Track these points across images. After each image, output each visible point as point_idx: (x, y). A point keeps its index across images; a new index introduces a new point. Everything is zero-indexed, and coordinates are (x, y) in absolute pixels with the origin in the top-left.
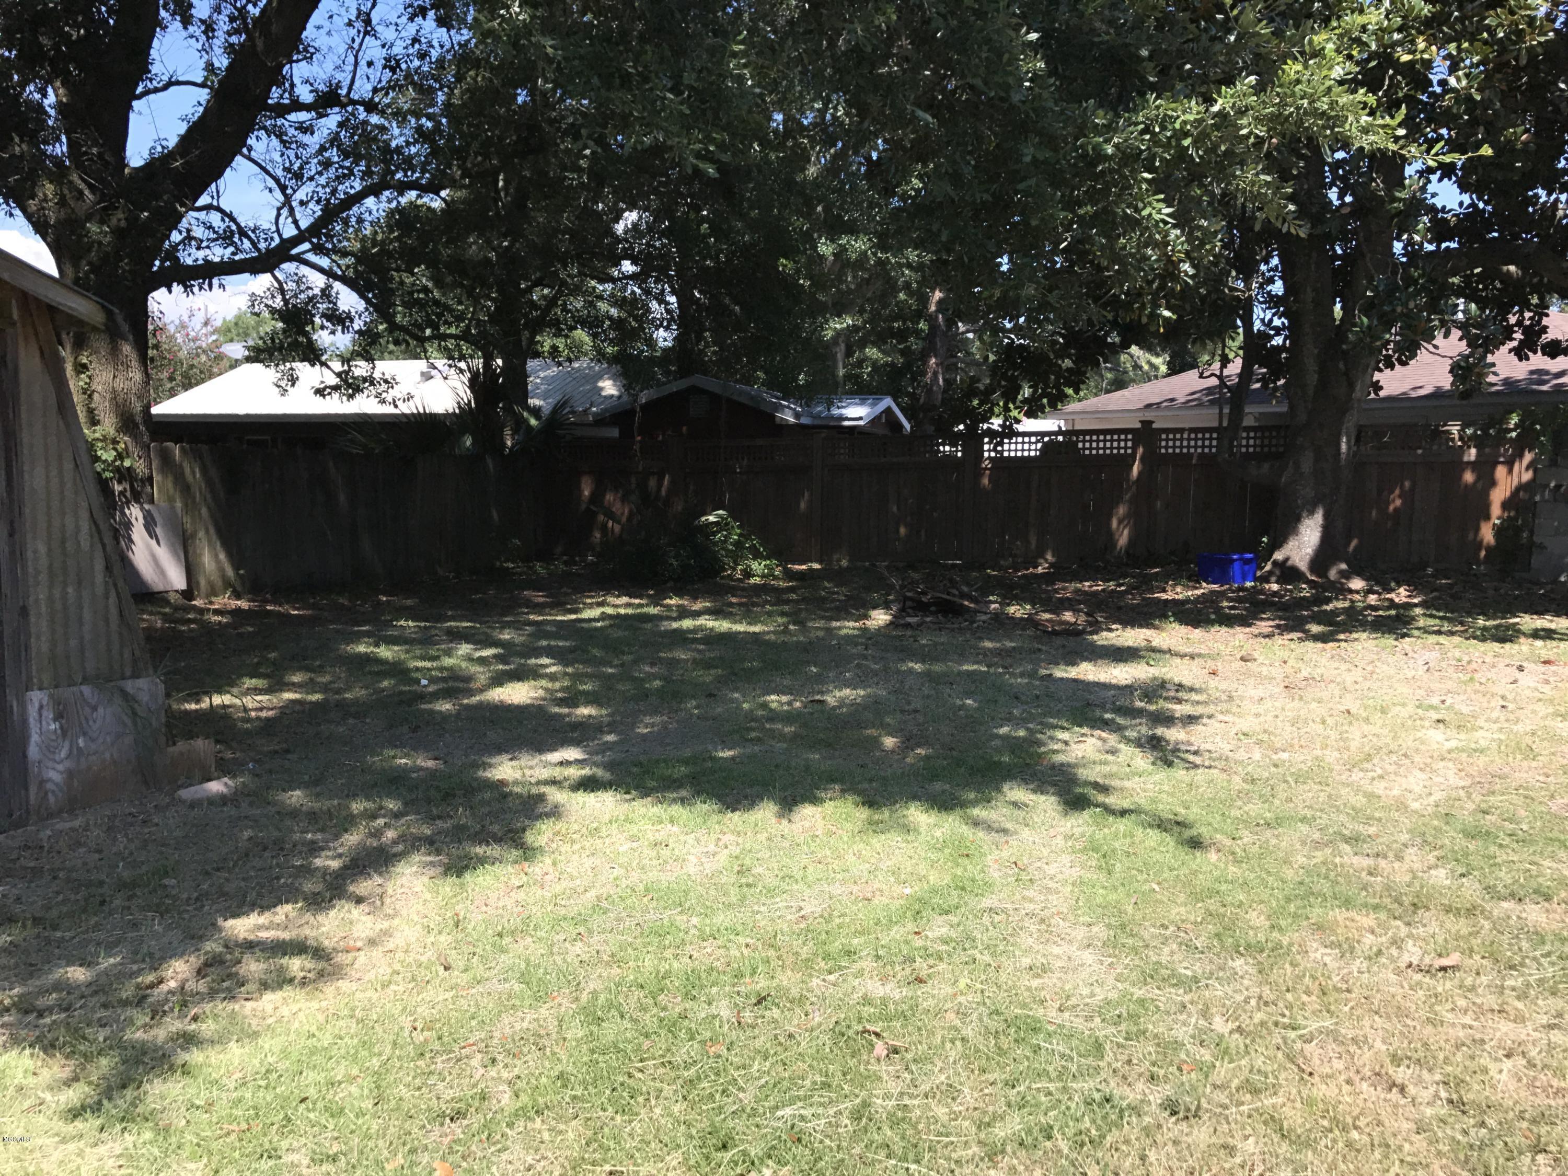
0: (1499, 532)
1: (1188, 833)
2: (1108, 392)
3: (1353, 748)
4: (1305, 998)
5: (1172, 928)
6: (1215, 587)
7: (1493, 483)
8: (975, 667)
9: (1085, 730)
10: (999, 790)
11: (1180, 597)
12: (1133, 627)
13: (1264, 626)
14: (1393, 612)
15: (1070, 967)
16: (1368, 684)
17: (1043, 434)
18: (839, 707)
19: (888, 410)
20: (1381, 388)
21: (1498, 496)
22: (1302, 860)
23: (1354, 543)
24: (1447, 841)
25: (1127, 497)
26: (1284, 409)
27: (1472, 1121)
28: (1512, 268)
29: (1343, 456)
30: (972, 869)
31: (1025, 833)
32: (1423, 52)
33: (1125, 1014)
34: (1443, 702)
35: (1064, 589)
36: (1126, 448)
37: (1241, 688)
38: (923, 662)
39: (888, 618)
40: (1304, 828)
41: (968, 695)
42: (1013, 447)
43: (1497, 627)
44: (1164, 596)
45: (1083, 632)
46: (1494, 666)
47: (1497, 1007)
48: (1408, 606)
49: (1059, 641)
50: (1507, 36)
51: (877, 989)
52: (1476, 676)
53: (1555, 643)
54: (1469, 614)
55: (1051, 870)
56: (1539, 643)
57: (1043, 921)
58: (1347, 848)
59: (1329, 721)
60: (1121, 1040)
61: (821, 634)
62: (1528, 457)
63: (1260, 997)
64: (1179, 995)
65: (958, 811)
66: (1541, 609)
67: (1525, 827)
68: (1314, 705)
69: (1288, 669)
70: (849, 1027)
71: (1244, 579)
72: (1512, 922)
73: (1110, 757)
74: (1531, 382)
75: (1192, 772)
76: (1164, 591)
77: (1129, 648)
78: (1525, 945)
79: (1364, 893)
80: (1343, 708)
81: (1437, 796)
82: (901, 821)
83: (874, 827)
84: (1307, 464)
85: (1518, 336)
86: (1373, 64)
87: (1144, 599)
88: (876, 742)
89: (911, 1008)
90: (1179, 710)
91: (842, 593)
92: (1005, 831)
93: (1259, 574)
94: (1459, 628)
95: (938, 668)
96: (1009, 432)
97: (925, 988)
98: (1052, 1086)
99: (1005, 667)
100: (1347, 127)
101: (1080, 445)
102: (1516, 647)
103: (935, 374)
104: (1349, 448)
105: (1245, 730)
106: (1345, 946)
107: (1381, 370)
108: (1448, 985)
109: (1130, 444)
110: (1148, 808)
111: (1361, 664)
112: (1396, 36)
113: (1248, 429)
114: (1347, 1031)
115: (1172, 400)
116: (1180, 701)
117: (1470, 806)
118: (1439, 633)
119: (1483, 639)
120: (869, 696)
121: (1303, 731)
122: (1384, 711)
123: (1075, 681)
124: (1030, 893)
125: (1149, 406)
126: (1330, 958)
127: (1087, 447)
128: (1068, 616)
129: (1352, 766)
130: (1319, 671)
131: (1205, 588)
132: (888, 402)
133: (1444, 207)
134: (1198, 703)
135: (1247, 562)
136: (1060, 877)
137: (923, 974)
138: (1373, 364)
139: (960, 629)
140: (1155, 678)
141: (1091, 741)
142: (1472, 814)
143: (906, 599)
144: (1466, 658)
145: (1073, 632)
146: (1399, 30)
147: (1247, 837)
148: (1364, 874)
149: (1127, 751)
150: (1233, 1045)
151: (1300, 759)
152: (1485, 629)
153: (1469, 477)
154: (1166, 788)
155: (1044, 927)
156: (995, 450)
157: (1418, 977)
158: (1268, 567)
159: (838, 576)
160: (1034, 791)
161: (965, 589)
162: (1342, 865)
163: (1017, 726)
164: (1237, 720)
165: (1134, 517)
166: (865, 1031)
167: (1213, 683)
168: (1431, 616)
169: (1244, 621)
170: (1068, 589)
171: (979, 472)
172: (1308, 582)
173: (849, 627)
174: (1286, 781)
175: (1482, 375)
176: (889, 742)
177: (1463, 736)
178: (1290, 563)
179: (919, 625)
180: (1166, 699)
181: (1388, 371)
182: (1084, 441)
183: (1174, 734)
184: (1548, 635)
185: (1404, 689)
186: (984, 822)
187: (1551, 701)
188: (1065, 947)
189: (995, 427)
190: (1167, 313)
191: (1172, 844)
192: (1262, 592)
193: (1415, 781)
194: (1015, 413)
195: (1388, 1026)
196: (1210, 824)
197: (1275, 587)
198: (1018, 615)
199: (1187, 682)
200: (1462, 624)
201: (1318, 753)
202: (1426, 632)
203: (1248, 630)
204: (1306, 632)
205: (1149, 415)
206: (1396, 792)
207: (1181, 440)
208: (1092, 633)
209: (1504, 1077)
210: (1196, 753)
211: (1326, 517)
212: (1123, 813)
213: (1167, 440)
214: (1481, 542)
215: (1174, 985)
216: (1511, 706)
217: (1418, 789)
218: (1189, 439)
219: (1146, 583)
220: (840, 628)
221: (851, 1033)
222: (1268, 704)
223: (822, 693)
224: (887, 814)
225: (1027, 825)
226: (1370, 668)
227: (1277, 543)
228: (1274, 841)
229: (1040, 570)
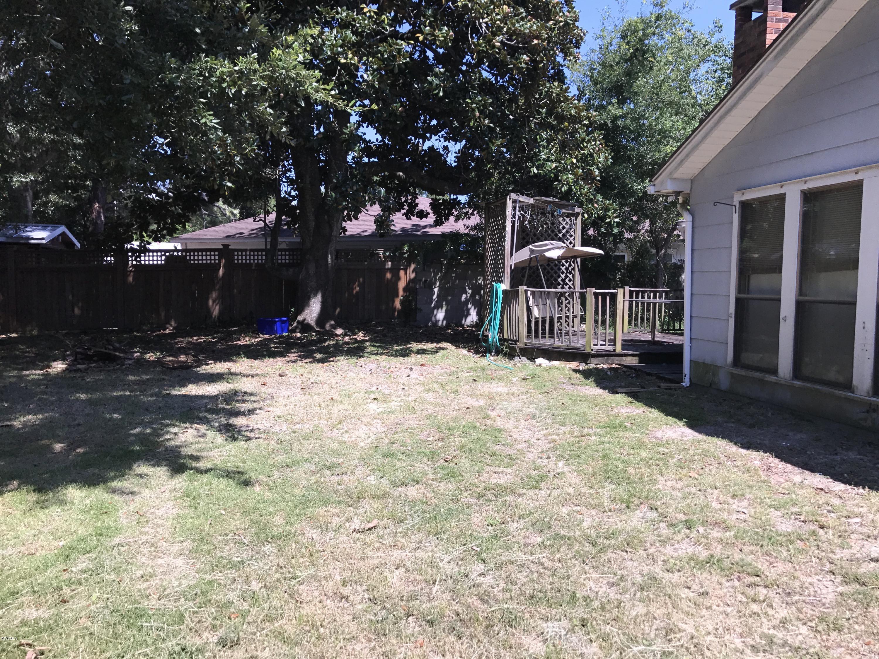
0: (402, 303)
1: (243, 478)
2: (207, 227)
3: (334, 418)
4: (301, 560)
5: (231, 535)
6: (267, 336)
7: (399, 279)
8: (122, 393)
9: (188, 425)
10: (130, 468)
11: (248, 343)
12: (220, 362)
13: (292, 356)
14: (356, 345)
15: (169, 570)
16: (343, 383)
17: (166, 251)
18: (22, 428)
19: (63, 234)
20: (346, 230)
21: (402, 284)
22: (304, 483)
23: (338, 310)
24: (375, 461)
25: (217, 288)
26: (298, 240)
27: (379, 607)
28: (401, 174)
29: (330, 265)
30: (108, 521)
31: (146, 493)
32: (351, 59)
33: (199, 593)
34: (377, 389)
35: (181, 342)
36: (215, 260)
37: (278, 391)
38: (87, 393)
39: (64, 366)
40: (306, 465)
41: (115, 411)
42: (147, 258)
43: (402, 349)
44: (239, 343)
45: (191, 367)
46: (400, 369)
47: (393, 544)
48: (363, 341)
49: (176, 373)
50: (388, 57)
51: (32, 614)
52: (392, 374)
53: (425, 356)
54: (390, 344)
55: (159, 513)
56: (419, 356)
57: (152, 545)
58: (328, 472)
59: (323, 405)
60: (196, 609)
61: (13, 380)
62: (413, 266)
63: (278, 565)
64: (233, 573)
65: (102, 486)
66: (420, 339)
67: (409, 448)
68: (316, 397)
69: (303, 379)
70: (9, 644)
71: (283, 331)
72: (402, 498)
73: (201, 439)
74: (413, 230)
75: (249, 442)
76: (239, 340)
77: (218, 374)
78: (407, 508)
79: (335, 496)
80: (329, 397)
81: (373, 437)
82: (61, 498)
83: (43, 505)
84: (312, 268)
85: (406, 207)
86: (329, 62)
87: (228, 345)
88: (49, 448)
89: (56, 621)
90: (244, 407)
91: (31, 352)
92: (132, 493)
93: (290, 328)
94: (386, 351)
95: (97, 395)
96: (144, 250)
97: (67, 606)
98: (148, 650)
99: (140, 391)
100: (306, 87)
101: (188, 258)
102: (410, 359)
103: (99, 213)
104: (332, 261)
105: (279, 414)
106: (324, 527)
107: (346, 222)
108: (372, 537)
109: (217, 257)
110: (221, 466)
111: (340, 373)
112: (340, 49)
113: (281, 250)
114: (322, 574)
115: (241, 233)
116: (244, 401)
117: (386, 441)
118: (377, 354)
119: (396, 356)
120: (46, 418)
121: (309, 412)
122: (349, 397)
123: (184, 396)
124: (146, 529)
125: (228, 237)
126: (315, 534)
127: (193, 259)
128: (183, 358)
129: (332, 428)
130: (319, 378)
131: (262, 337)
132: (62, 229)
133: (370, 140)
134: (254, 402)
135: (283, 322)
136: (165, 516)
137: (67, 597)
138: (341, 218)
139: (114, 370)
140: (231, 390)
141: (190, 431)
142: (387, 445)
143: (77, 353)
144: (388, 366)
145: (185, 367)
146: (341, 47)
147: (276, 474)
148: (336, 485)
149: (211, 435)
150: (261, 597)
151: (306, 428)
152: (397, 351)
153: (388, 276)
154: (233, 453)
155: (153, 549)
156: (135, 260)
157: (358, 536)
158: (295, 325)
159: (31, 341)
160: (153, 466)
161: (118, 345)
162: (325, 482)
163: (146, 427)
164: (275, 409)
165: (221, 299)
166: (21, 645)
167: (264, 389)
168: (374, 346)
169: (282, 355)
170: (183, 342)
171: (126, 273)
172: (316, 332)
173: (34, 374)
174: (299, 440)
175: (388, 226)
176: (58, 447)
177: (385, 405)
178: (306, 321)
179: (86, 369)
180: (237, 401)
181: (349, 222)
182: (190, 256)
183: (239, 421)
184: (422, 352)
185: (360, 384)
186: (120, 489)
187: (423, 384)
188: (166, 558)
189: (135, 247)
190: (229, 184)
191: (234, 485)
192: (292, 338)
193: (362, 432)
194: (146, 239)
195: (342, 565)
196: (256, 470)
197: (299, 335)
198: (152, 359)
199: (249, 391)
200: (387, 349)
201: (317, 423)
202: (371, 354)
203: (284, 359)
204: (314, 358)
205: (226, 242)
206: (353, 439)
207: (246, 255)
208: (196, 367)
209: (395, 580)
210: (252, 431)
211: (323, 297)
212: (207, 471)
213: (238, 255)
214: (395, 308)
215: (229, 569)
216: (406, 388)
217: (363, 436)
218: (250, 255)
219: (230, 336)
220: (28, 375)
221: (10, 648)
222: (292, 399)
223: (10, 420)
224: (51, 494)
225: (147, 487)
226: (344, 375)
227: (299, 311)
228: (290, 475)
229: (167, 331)
